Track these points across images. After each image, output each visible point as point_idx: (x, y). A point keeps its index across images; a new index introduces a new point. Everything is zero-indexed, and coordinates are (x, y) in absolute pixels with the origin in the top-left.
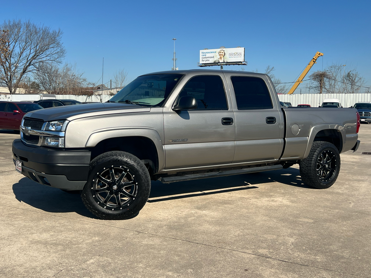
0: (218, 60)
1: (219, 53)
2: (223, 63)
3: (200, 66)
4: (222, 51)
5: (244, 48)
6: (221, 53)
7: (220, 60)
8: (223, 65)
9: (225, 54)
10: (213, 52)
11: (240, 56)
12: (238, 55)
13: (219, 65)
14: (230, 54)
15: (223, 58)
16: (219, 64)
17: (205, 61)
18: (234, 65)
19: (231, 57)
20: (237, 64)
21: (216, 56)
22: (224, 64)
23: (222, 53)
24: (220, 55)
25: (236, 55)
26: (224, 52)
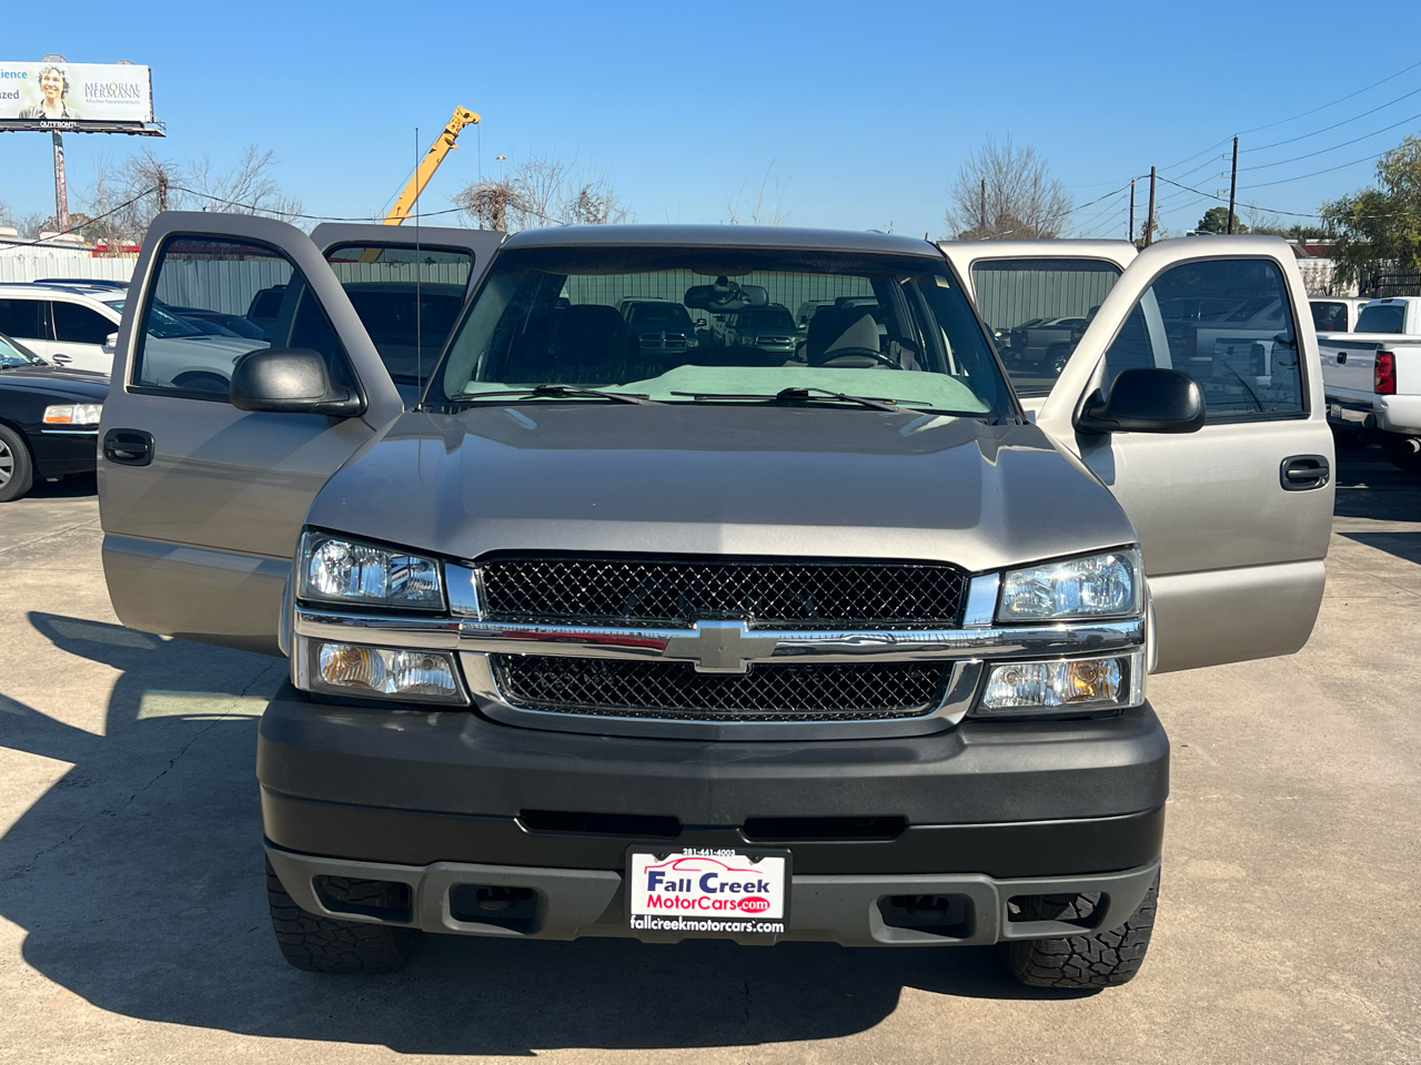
0: (38, 108)
1: (40, 81)
4: (54, 74)
6: (47, 78)
7: (46, 109)
9: (66, 86)
10: (16, 75)
11: (132, 99)
12: (123, 92)
14: (91, 89)
15: (58, 102)
19: (93, 99)
20: (125, 132)
21: (29, 92)
23: (55, 79)
24: (45, 88)
25: (117, 92)
26: (64, 79)
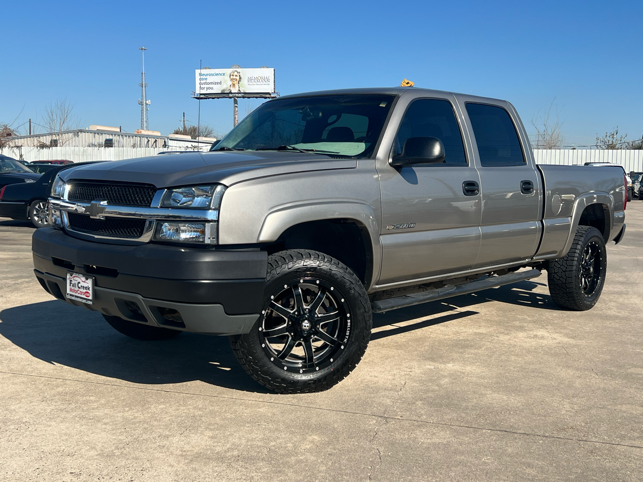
0: (229, 88)
1: (230, 76)
2: (237, 95)
3: (196, 98)
4: (236, 73)
5: (273, 69)
6: (233, 75)
7: (232, 89)
8: (237, 97)
9: (240, 78)
11: (266, 83)
12: (263, 80)
13: (231, 98)
14: (250, 79)
15: (237, 86)
16: (231, 95)
17: (205, 89)
18: (257, 98)
19: (251, 83)
21: (225, 81)
22: (240, 95)
23: (236, 76)
24: (232, 80)
25: (261, 80)
26: (239, 76)
